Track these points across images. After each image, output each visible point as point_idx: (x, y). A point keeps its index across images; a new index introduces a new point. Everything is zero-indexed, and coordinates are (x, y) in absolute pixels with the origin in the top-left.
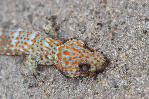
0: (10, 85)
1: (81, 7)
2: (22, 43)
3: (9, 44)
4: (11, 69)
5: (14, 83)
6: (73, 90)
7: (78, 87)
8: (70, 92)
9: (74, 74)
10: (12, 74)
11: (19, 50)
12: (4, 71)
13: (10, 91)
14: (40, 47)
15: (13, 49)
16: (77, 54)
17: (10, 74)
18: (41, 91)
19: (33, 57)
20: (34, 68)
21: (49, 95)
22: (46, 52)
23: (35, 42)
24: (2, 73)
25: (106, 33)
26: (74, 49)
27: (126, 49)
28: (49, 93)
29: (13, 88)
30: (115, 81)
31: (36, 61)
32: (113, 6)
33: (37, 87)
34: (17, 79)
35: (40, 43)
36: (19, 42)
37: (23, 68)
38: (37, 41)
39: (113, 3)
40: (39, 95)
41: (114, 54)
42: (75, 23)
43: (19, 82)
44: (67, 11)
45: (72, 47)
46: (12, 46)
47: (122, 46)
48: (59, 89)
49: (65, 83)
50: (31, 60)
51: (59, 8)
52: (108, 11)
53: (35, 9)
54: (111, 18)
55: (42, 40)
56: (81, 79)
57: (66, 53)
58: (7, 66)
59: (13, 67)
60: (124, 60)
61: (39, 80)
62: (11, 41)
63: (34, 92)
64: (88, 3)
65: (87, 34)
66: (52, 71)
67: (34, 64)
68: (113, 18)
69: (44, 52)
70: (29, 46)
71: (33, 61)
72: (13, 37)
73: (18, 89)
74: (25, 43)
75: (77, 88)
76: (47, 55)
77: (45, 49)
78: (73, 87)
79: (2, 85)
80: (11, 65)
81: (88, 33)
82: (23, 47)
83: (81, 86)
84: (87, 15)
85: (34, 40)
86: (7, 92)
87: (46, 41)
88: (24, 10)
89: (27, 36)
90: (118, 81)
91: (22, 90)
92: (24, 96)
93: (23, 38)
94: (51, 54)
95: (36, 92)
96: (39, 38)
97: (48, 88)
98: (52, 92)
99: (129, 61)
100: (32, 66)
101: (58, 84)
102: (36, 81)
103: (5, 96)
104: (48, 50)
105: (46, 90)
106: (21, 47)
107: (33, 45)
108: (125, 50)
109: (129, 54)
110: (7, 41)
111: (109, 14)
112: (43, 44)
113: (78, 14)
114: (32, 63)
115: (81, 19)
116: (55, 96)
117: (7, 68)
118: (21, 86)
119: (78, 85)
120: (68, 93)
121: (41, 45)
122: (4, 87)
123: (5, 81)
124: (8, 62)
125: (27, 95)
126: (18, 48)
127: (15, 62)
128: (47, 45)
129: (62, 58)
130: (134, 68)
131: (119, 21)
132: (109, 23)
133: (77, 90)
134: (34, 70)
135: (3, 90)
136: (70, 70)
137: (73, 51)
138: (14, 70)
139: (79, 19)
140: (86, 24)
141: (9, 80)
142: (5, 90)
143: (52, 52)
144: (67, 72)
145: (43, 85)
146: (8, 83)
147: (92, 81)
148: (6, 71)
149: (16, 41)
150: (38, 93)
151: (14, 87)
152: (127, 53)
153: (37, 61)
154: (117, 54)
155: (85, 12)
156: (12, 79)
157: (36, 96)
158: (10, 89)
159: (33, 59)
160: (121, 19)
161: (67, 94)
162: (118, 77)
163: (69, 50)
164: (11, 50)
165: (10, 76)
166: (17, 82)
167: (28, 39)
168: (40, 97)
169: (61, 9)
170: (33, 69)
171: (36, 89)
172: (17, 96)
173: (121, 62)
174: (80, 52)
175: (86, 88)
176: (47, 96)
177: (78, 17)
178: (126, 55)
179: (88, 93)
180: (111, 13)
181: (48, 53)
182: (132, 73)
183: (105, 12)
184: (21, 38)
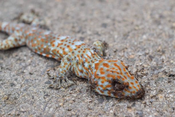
0: (31, 80)
1: (137, 48)
2: (65, 45)
3: (51, 43)
4: (39, 68)
5: (35, 80)
6: (94, 105)
7: (101, 105)
8: (90, 106)
9: (104, 88)
10: (38, 73)
11: (58, 52)
12: (31, 68)
13: (27, 84)
14: (81, 53)
15: (52, 48)
16: (116, 70)
17: (36, 71)
18: (60, 95)
19: (70, 58)
20: (65, 71)
21: (67, 101)
22: (85, 59)
23: (79, 48)
24: (28, 68)
25: (152, 74)
26: (115, 65)
27: (167, 93)
28: (68, 99)
29: (32, 83)
30: (143, 113)
31: (70, 63)
32: (170, 57)
33: (58, 90)
34: (41, 78)
35: (83, 50)
36: (62, 44)
37: (52, 72)
38: (81, 48)
39: (170, 55)
40: (56, 98)
41: (152, 92)
42: (124, 57)
43: (42, 80)
44: (121, 46)
45: (115, 62)
46: (53, 45)
47: (164, 89)
48: (79, 99)
49: (88, 97)
50: (66, 59)
51: (115, 41)
52: (163, 59)
53: (90, 35)
54: (164, 65)
55: (87, 49)
56: (107, 99)
57: (106, 65)
58: (37, 65)
59: (43, 68)
60: (161, 100)
61: (64, 85)
62: (54, 41)
63: (52, 94)
64: (145, 47)
65: (132, 68)
66: (81, 84)
67: (66, 66)
68: (165, 66)
69: (83, 58)
70: (71, 50)
71: (68, 62)
72: (58, 39)
73: (37, 85)
74: (68, 46)
75: (99, 105)
76: (85, 63)
77: (86, 57)
78: (95, 103)
79: (23, 77)
80: (41, 65)
81: (134, 68)
82: (64, 49)
83: (104, 104)
84: (140, 56)
85: (78, 46)
86: (24, 84)
87: (90, 51)
88: (79, 32)
89: (73, 42)
90: (146, 114)
91: (41, 88)
92: (39, 93)
93: (69, 41)
94: (89, 62)
95: (54, 94)
96: (84, 46)
97: (68, 95)
98: (71, 100)
99: (166, 102)
100: (64, 67)
101: (81, 96)
102: (60, 85)
103: (20, 86)
104: (88, 58)
105: (65, 96)
106: (62, 49)
107: (75, 49)
108: (165, 93)
109: (169, 97)
110: (51, 40)
111: (163, 61)
112: (86, 52)
113: (131, 52)
114: (65, 64)
115: (133, 56)
116: (72, 104)
117: (35, 66)
118: (41, 84)
119: (102, 103)
120: (88, 106)
121: (84, 52)
122: (23, 79)
123: (27, 75)
124: (39, 62)
125: (43, 93)
126: (58, 49)
127: (47, 65)
128: (90, 54)
129: (99, 68)
130: (168, 110)
131: (171, 69)
132: (159, 68)
133: (98, 106)
134: (63, 73)
135: (21, 81)
136: (102, 81)
137: (113, 66)
138: (41, 70)
139: (130, 55)
140: (135, 60)
141: (32, 75)
142: (22, 82)
143: (92, 61)
144: (98, 82)
145: (64, 91)
146: (29, 77)
147: (118, 105)
148: (33, 68)
149: (60, 42)
150: (56, 96)
151: (34, 83)
152: (166, 96)
153: (72, 64)
154: (155, 93)
155: (139, 52)
156: (35, 76)
157: (52, 97)
158: (28, 83)
159: (69, 60)
160: (173, 69)
161: (86, 107)
162: (147, 111)
163: (110, 64)
164: (50, 49)
165: (35, 73)
166: (39, 79)
167: (73, 44)
168: (55, 99)
169: (116, 43)
170: (63, 71)
171: (55, 91)
172: (32, 90)
173: (157, 100)
174: (120, 69)
175: (109, 109)
176: (64, 101)
177: (130, 54)
178: (165, 97)
179: (109, 113)
180: (165, 61)
181: (86, 60)
182: (164, 113)
183: (159, 59)
184: (66, 41)
